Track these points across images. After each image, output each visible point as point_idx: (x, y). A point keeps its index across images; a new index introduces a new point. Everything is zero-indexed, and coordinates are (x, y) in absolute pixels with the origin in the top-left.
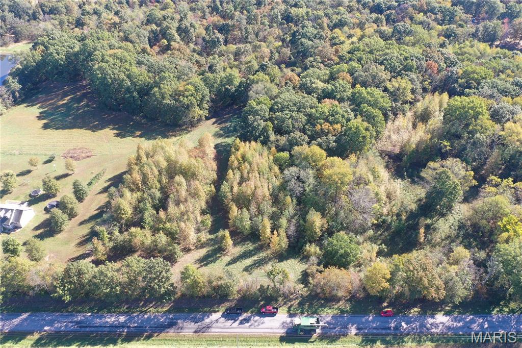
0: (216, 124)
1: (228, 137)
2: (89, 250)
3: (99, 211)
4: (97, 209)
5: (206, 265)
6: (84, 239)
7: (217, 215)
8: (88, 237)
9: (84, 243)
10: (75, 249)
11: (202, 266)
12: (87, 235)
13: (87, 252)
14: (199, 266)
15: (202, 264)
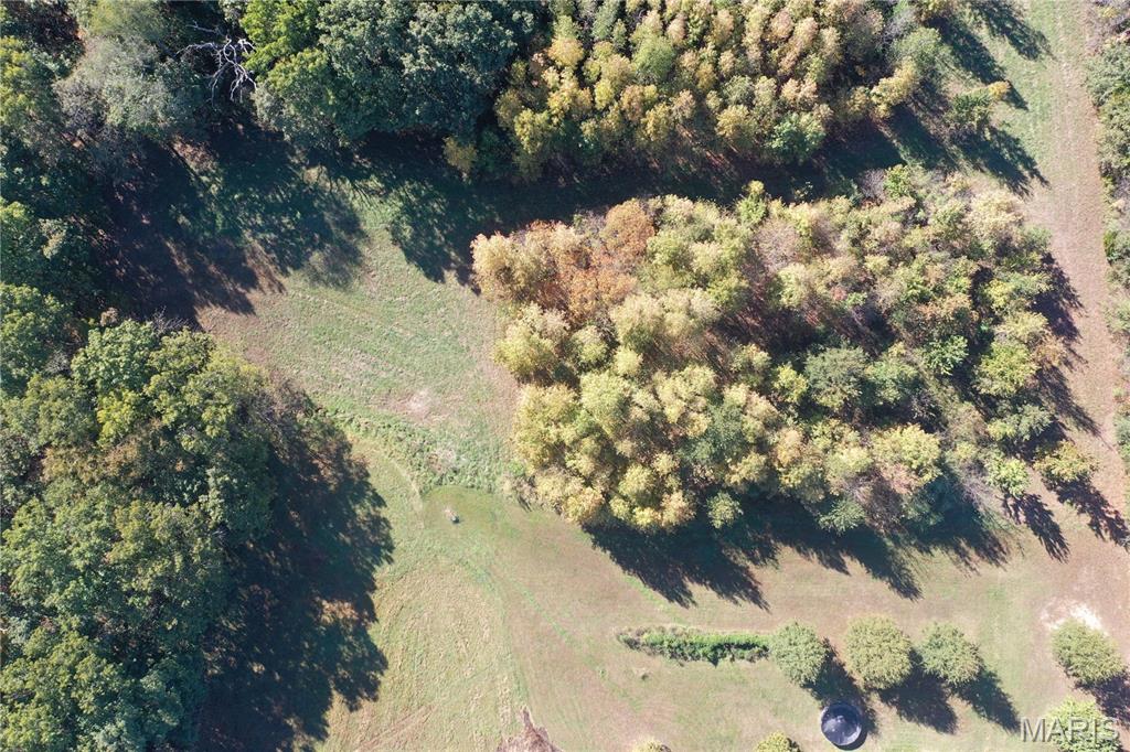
0: (253, 296)
1: (351, 224)
2: (1017, 516)
3: (847, 559)
4: (841, 567)
5: (1029, 162)
6: (972, 552)
7: (826, 170)
8: (963, 544)
9: (988, 545)
10: (1015, 559)
11: (1035, 173)
12: (957, 549)
13: (1022, 518)
14: (1035, 182)
15: (1026, 173)
